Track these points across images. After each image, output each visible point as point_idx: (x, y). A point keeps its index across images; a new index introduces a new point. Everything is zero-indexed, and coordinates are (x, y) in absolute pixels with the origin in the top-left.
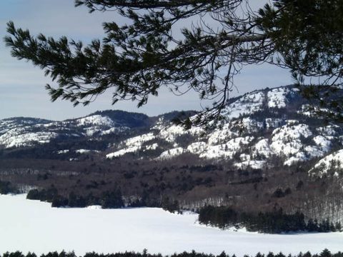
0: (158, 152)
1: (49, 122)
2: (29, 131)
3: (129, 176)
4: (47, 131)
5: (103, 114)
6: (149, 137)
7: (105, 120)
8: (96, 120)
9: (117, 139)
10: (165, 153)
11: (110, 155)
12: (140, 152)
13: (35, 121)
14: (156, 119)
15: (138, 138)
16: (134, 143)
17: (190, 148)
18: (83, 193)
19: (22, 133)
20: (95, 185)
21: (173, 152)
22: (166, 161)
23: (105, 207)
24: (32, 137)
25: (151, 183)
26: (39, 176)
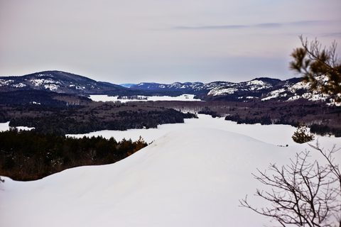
0: (287, 98)
1: (233, 84)
2: (224, 88)
3: (273, 109)
4: (232, 87)
5: (259, 79)
6: (283, 90)
7: (261, 83)
8: (256, 82)
9: (266, 92)
10: (291, 98)
11: (263, 99)
12: (278, 98)
13: (227, 83)
14: (285, 82)
15: (277, 91)
16: (275, 94)
17: (303, 96)
19: (221, 89)
20: (257, 114)
21: (295, 98)
22: (291, 102)
23: (262, 124)
24: (226, 90)
25: (285, 113)
26: (230, 110)
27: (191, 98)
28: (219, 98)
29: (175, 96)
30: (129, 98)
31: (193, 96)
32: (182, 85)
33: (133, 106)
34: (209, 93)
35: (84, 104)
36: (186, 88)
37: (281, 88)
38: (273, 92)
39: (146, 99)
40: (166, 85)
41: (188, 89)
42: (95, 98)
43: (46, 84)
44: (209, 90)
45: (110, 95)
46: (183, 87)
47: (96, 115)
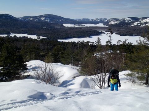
0: (140, 25)
1: (119, 19)
3: (134, 30)
4: (119, 21)
6: (139, 22)
7: (130, 19)
8: (128, 19)
9: (132, 23)
10: (142, 26)
11: (131, 26)
12: (137, 25)
13: (116, 19)
14: (140, 18)
15: (136, 23)
16: (135, 24)
17: (147, 25)
18: (126, 33)
19: (114, 21)
20: (128, 32)
21: (143, 25)
22: (142, 27)
23: (130, 36)
24: (116, 22)
25: (139, 32)
26: (117, 30)
28: (113, 25)
29: (96, 24)
30: (78, 25)
31: (103, 24)
32: (99, 19)
33: (81, 29)
34: (109, 23)
35: (62, 28)
36: (100, 21)
39: (85, 25)
40: (92, 20)
42: (66, 25)
43: (46, 19)
44: (109, 22)
45: (71, 24)
46: (99, 20)
47: (67, 32)
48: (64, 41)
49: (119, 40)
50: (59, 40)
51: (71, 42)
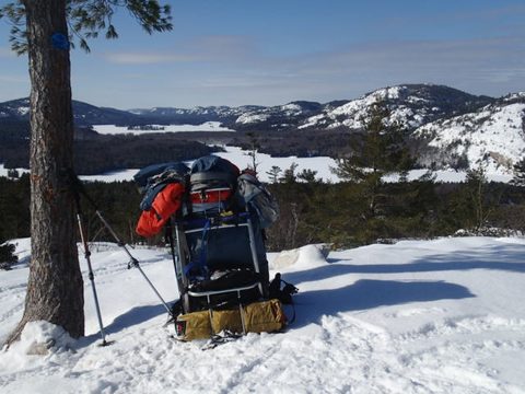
0: (327, 125)
1: (265, 108)
2: (255, 114)
3: (311, 139)
4: (264, 113)
5: (295, 103)
6: (321, 116)
7: (296, 107)
8: (292, 107)
9: (304, 117)
10: (330, 126)
11: (300, 127)
12: (316, 125)
13: (258, 108)
14: (325, 105)
15: (315, 117)
16: (313, 120)
17: (344, 123)
18: (287, 150)
19: (251, 115)
21: (335, 125)
22: (331, 130)
23: (299, 157)
24: (257, 117)
25: (323, 144)
27: (216, 127)
28: (249, 126)
29: (198, 124)
30: (142, 129)
31: (219, 124)
32: (204, 109)
34: (238, 121)
35: (88, 138)
36: (209, 114)
37: (320, 113)
38: (311, 119)
39: (163, 129)
40: (185, 111)
41: (212, 116)
42: (103, 130)
44: (238, 117)
45: (119, 124)
46: (206, 112)
47: (107, 152)
48: (100, 178)
49: (274, 168)
50: (83, 178)
51: (124, 182)
